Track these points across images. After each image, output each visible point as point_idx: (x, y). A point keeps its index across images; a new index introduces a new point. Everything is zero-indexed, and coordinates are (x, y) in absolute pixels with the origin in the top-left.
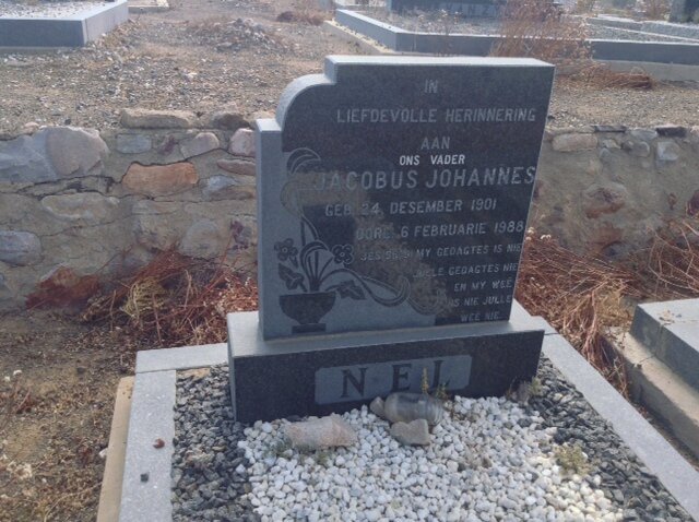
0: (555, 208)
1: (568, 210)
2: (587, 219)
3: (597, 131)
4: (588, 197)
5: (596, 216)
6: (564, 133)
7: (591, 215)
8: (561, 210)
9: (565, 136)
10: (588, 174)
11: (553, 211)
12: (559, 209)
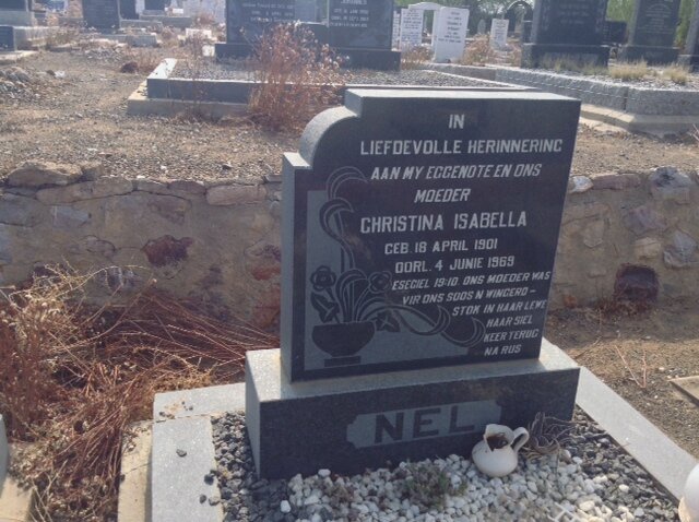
0: (212, 270)
1: (227, 272)
2: (254, 280)
3: (265, 182)
4: (253, 256)
5: (266, 278)
6: (221, 184)
7: (260, 275)
8: (218, 271)
9: (223, 188)
10: (253, 230)
11: (209, 272)
12: (215, 270)
